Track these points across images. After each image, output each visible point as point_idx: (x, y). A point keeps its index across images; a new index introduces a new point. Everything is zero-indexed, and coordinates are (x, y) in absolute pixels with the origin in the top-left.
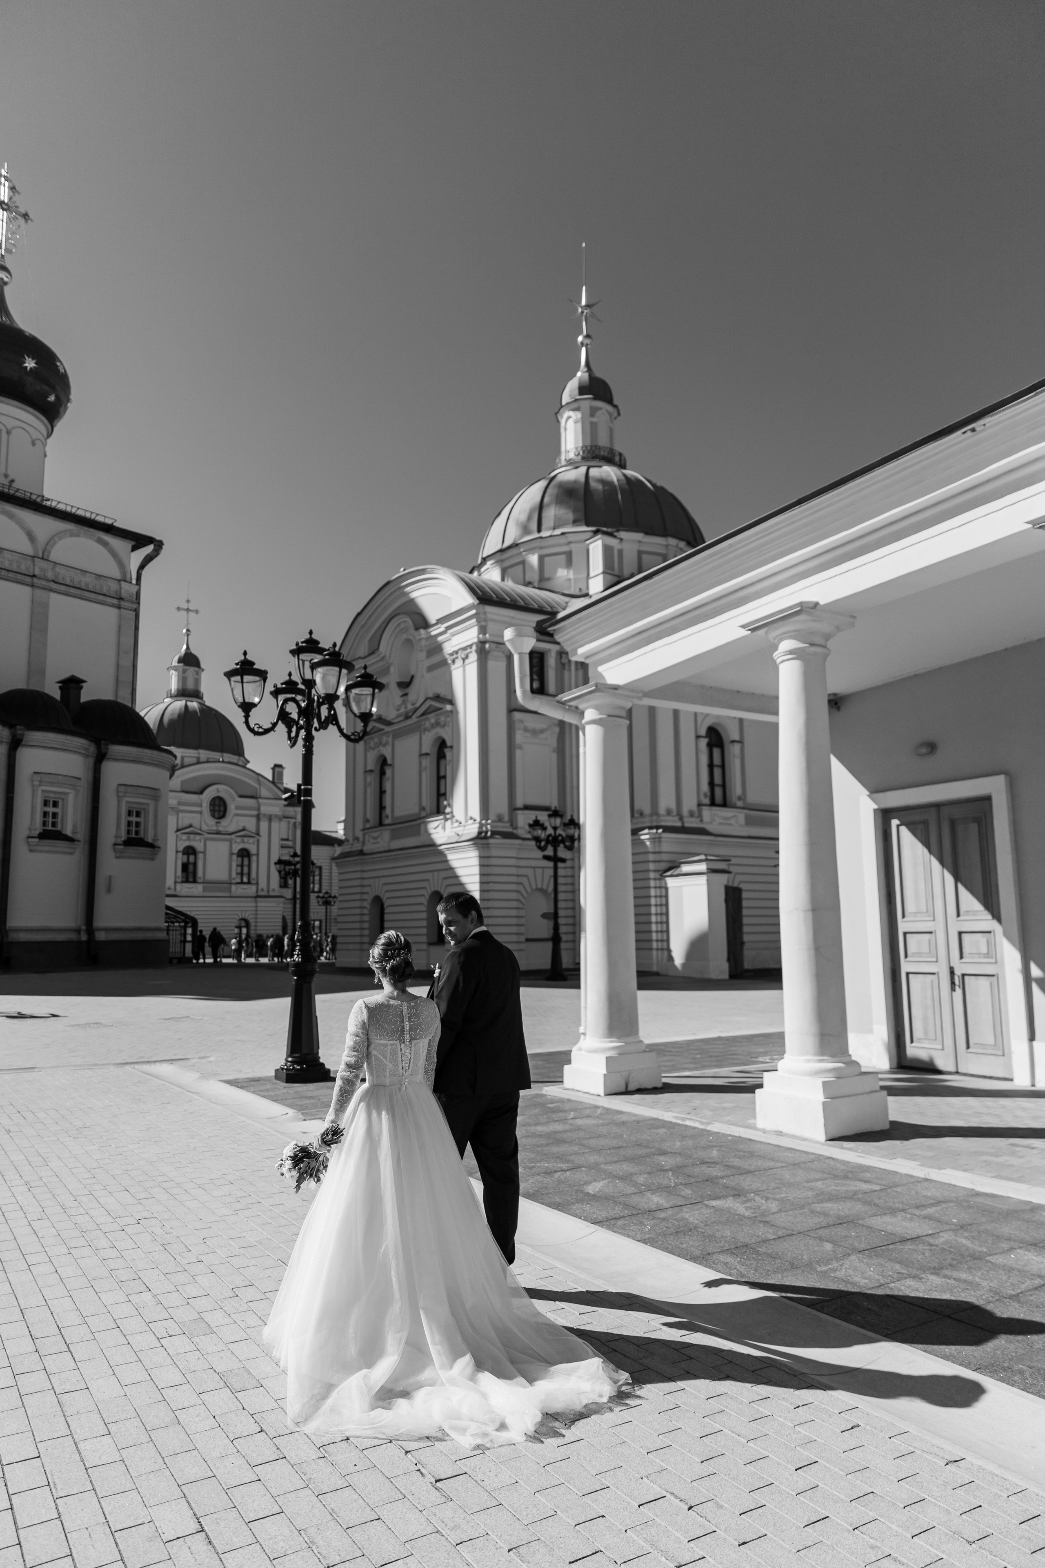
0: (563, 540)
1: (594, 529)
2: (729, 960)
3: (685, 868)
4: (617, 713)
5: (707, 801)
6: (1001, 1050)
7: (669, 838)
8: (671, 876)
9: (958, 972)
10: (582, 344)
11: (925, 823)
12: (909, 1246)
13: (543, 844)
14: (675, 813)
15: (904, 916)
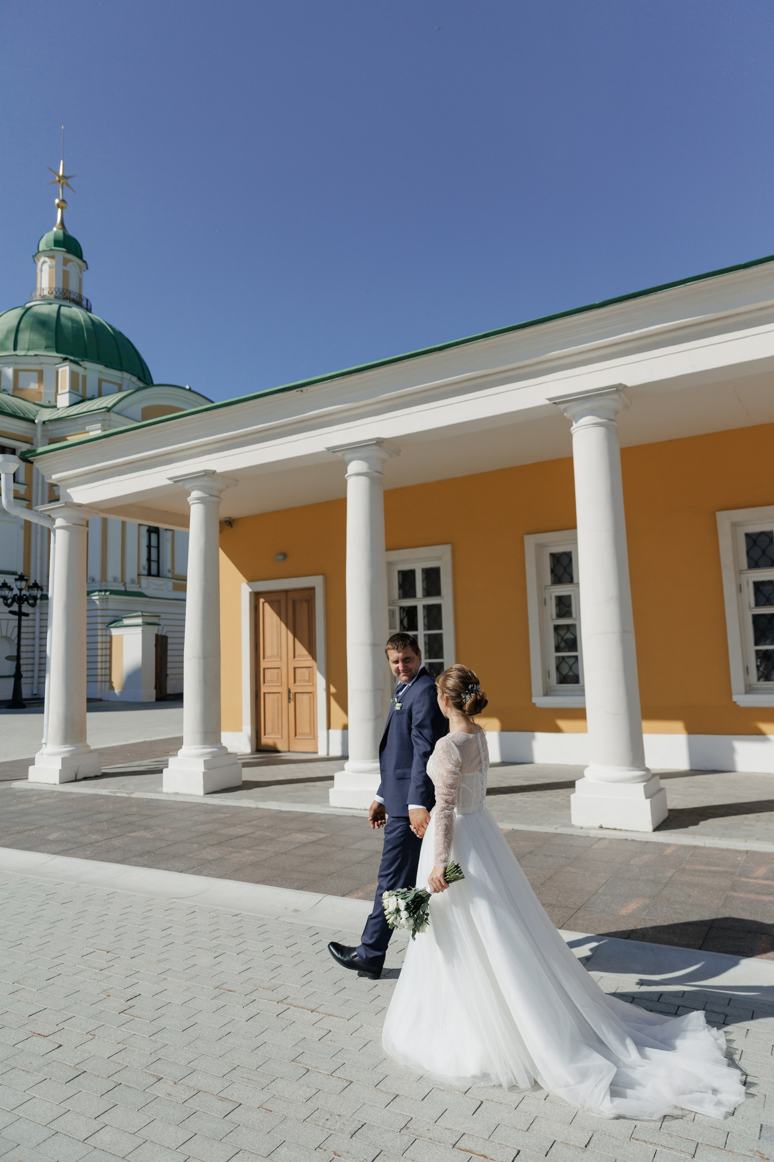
0: (35, 360)
1: (64, 356)
2: (156, 688)
3: (126, 622)
4: (81, 523)
5: (145, 572)
6: (313, 736)
7: (115, 599)
8: (115, 627)
9: (292, 691)
10: (58, 206)
11: (279, 601)
12: (239, 839)
13: (9, 601)
14: (120, 580)
15: (264, 658)
